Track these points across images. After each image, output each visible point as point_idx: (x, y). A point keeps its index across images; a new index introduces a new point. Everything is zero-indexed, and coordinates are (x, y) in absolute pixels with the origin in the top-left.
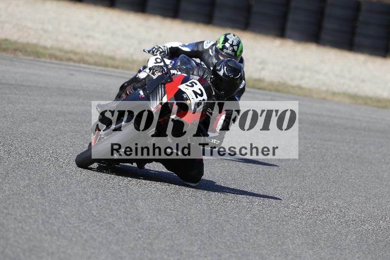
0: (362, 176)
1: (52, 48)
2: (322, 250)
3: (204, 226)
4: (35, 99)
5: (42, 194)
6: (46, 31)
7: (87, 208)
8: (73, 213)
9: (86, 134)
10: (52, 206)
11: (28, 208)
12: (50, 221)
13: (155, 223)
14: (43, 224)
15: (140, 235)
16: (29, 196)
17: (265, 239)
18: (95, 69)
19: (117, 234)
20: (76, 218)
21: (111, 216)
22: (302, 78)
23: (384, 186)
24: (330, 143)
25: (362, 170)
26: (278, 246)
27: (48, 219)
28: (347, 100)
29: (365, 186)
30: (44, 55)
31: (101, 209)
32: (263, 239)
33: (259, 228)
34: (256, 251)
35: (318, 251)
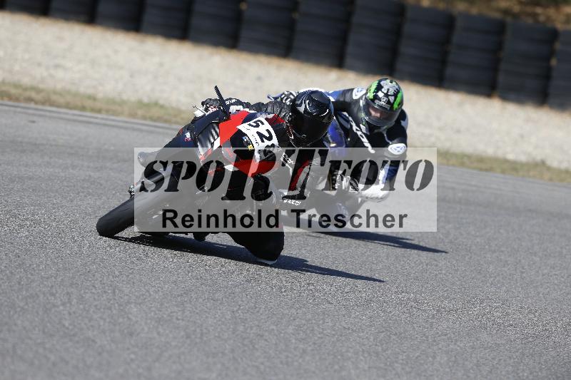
0: (457, 270)
2: (399, 377)
3: (226, 342)
7: (56, 317)
10: (4, 313)
13: (154, 338)
15: (132, 356)
17: (316, 362)
19: (100, 354)
20: (39, 330)
21: (91, 328)
23: (488, 285)
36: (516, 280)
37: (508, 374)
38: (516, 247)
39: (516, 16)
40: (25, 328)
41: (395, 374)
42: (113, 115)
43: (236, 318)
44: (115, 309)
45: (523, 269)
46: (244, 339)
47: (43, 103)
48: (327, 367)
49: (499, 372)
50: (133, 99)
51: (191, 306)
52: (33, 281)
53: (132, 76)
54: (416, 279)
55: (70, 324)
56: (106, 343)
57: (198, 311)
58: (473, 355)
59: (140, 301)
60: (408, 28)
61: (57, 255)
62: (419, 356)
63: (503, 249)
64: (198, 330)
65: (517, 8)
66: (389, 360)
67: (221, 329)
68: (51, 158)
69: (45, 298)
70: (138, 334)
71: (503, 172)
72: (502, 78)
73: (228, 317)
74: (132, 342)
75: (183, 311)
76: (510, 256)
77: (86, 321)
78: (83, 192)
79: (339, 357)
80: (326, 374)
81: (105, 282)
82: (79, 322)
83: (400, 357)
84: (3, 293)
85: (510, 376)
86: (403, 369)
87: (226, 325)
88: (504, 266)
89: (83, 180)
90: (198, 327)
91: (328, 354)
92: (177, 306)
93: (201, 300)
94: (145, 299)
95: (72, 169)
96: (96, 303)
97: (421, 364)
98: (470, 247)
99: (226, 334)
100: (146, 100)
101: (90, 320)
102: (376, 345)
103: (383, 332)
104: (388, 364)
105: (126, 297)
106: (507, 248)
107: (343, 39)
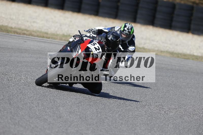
0: (176, 94)
1: (15, 28)
2: (156, 132)
3: (94, 120)
4: (6, 54)
5: (10, 104)
6: (12, 19)
7: (34, 111)
8: (26, 114)
9: (33, 73)
10: (15, 110)
11: (3, 111)
12: (14, 118)
13: (69, 119)
14: (10, 119)
15: (61, 125)
16: (3, 105)
17: (126, 127)
18: (37, 39)
19: (49, 124)
20: (28, 116)
21: (46, 115)
22: (145, 44)
23: (187, 100)
24: (160, 77)
25: (176, 91)
26: (133, 130)
27: (13, 117)
28: (168, 55)
29: (178, 100)
30: (11, 32)
31: (41, 111)
32: (125, 127)
33: (123, 121)
34: (121, 133)
35: (153, 133)
36: (197, 98)
37: (195, 131)
38: (197, 86)
39: (197, 4)
40: (22, 115)
41: (154, 132)
42: (54, 39)
43: (97, 111)
44: (55, 108)
45: (200, 94)
46: (100, 119)
47: (29, 35)
48: (130, 129)
49: (191, 131)
50: (61, 34)
51: (81, 107)
52: (25, 98)
53: (61, 25)
54: (162, 97)
55: (39, 114)
56: (51, 120)
57: (84, 109)
58: (182, 125)
59: (64, 105)
60: (159, 8)
61: (34, 89)
62: (163, 125)
63: (193, 87)
64: (84, 116)
65: (197, 2)
66: (152, 126)
67: (92, 115)
68: (32, 55)
69: (30, 104)
70: (63, 117)
71: (193, 59)
72: (192, 26)
73: (95, 111)
74: (61, 120)
75: (79, 109)
76: (195, 90)
77: (44, 112)
78: (43, 67)
79: (134, 125)
80: (130, 131)
81: (51, 99)
82: (42, 113)
83: (156, 125)
84: (15, 103)
85: (195, 132)
86: (157, 130)
87: (94, 114)
88: (193, 93)
89: (43, 63)
90: (84, 115)
91: (130, 124)
92: (77, 107)
93: (85, 105)
94: (65, 105)
95: (40, 59)
96: (48, 106)
97: (164, 128)
98: (181, 86)
99: (94, 117)
100: (65, 34)
101: (46, 112)
102: (147, 121)
103: (150, 116)
104: (152, 128)
105: (58, 104)
106: (194, 87)
107: (136, 12)
